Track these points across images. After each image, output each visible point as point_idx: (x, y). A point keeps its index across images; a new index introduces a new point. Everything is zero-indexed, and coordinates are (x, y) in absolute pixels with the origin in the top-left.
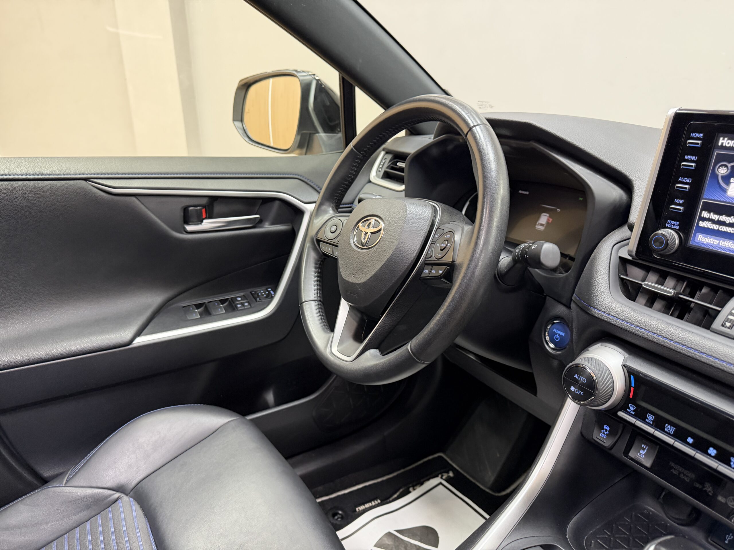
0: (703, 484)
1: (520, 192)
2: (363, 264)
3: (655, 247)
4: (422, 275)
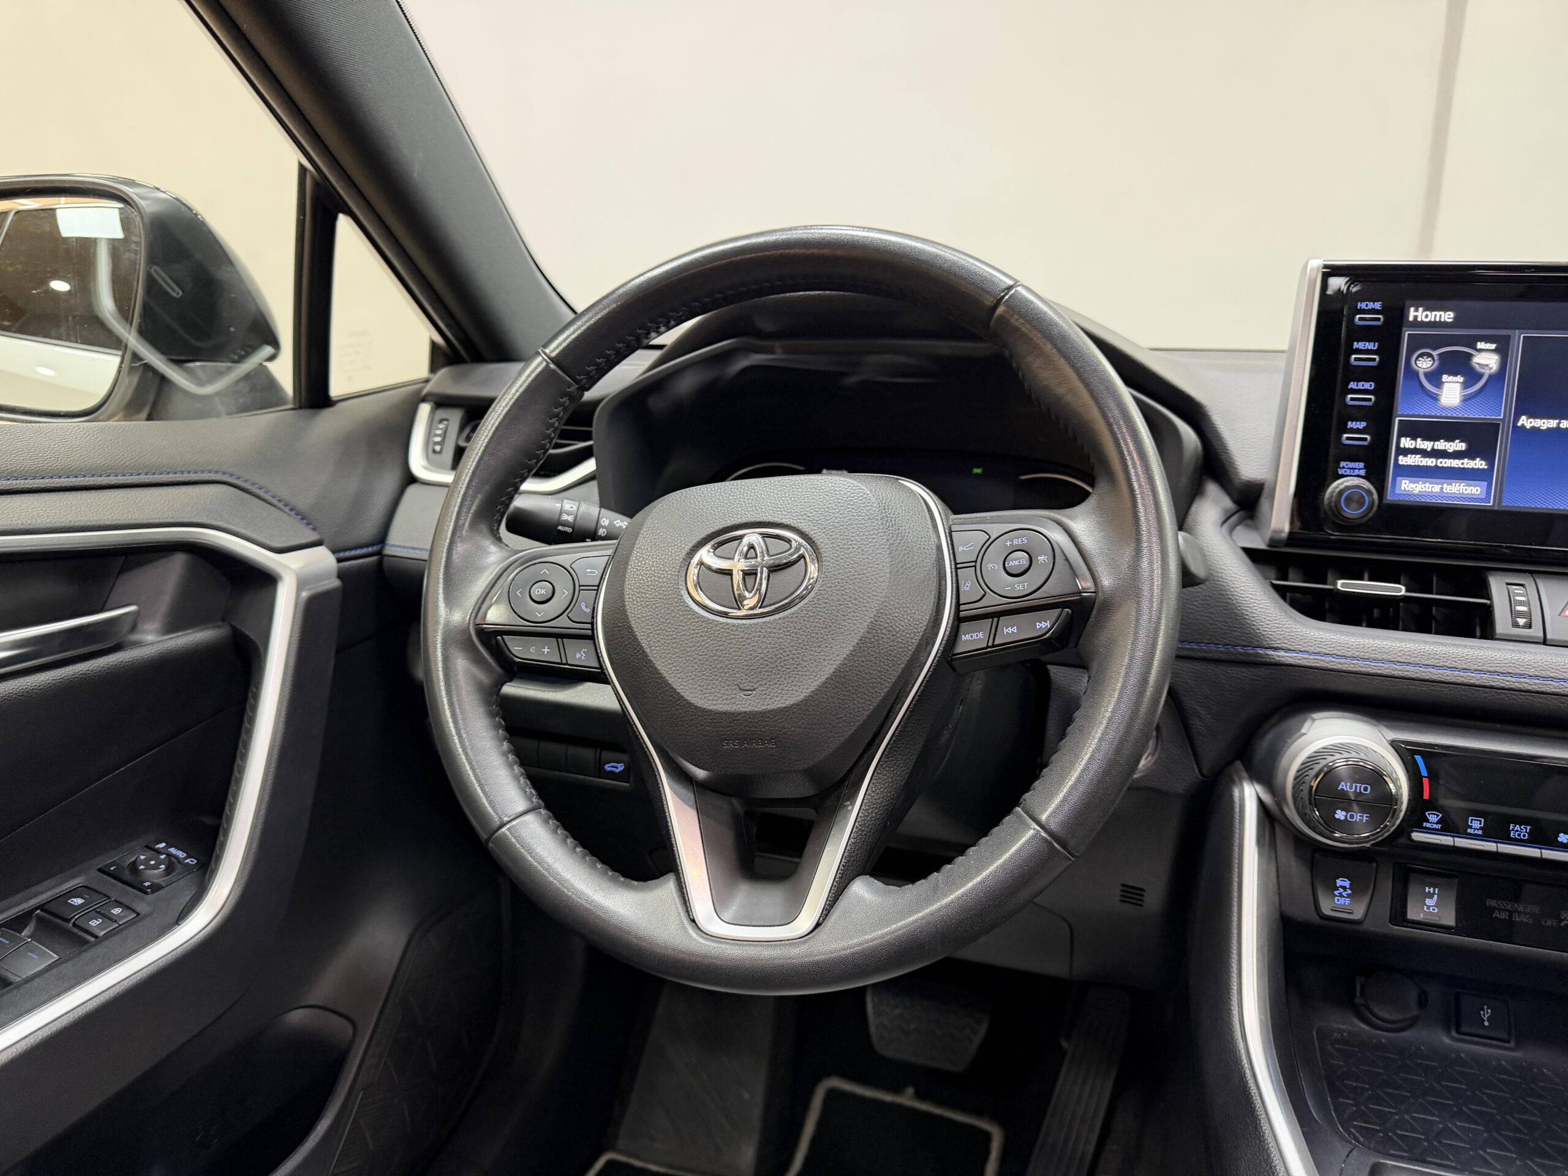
0: (1556, 916)
2: (776, 655)
3: (1351, 512)
4: (960, 648)
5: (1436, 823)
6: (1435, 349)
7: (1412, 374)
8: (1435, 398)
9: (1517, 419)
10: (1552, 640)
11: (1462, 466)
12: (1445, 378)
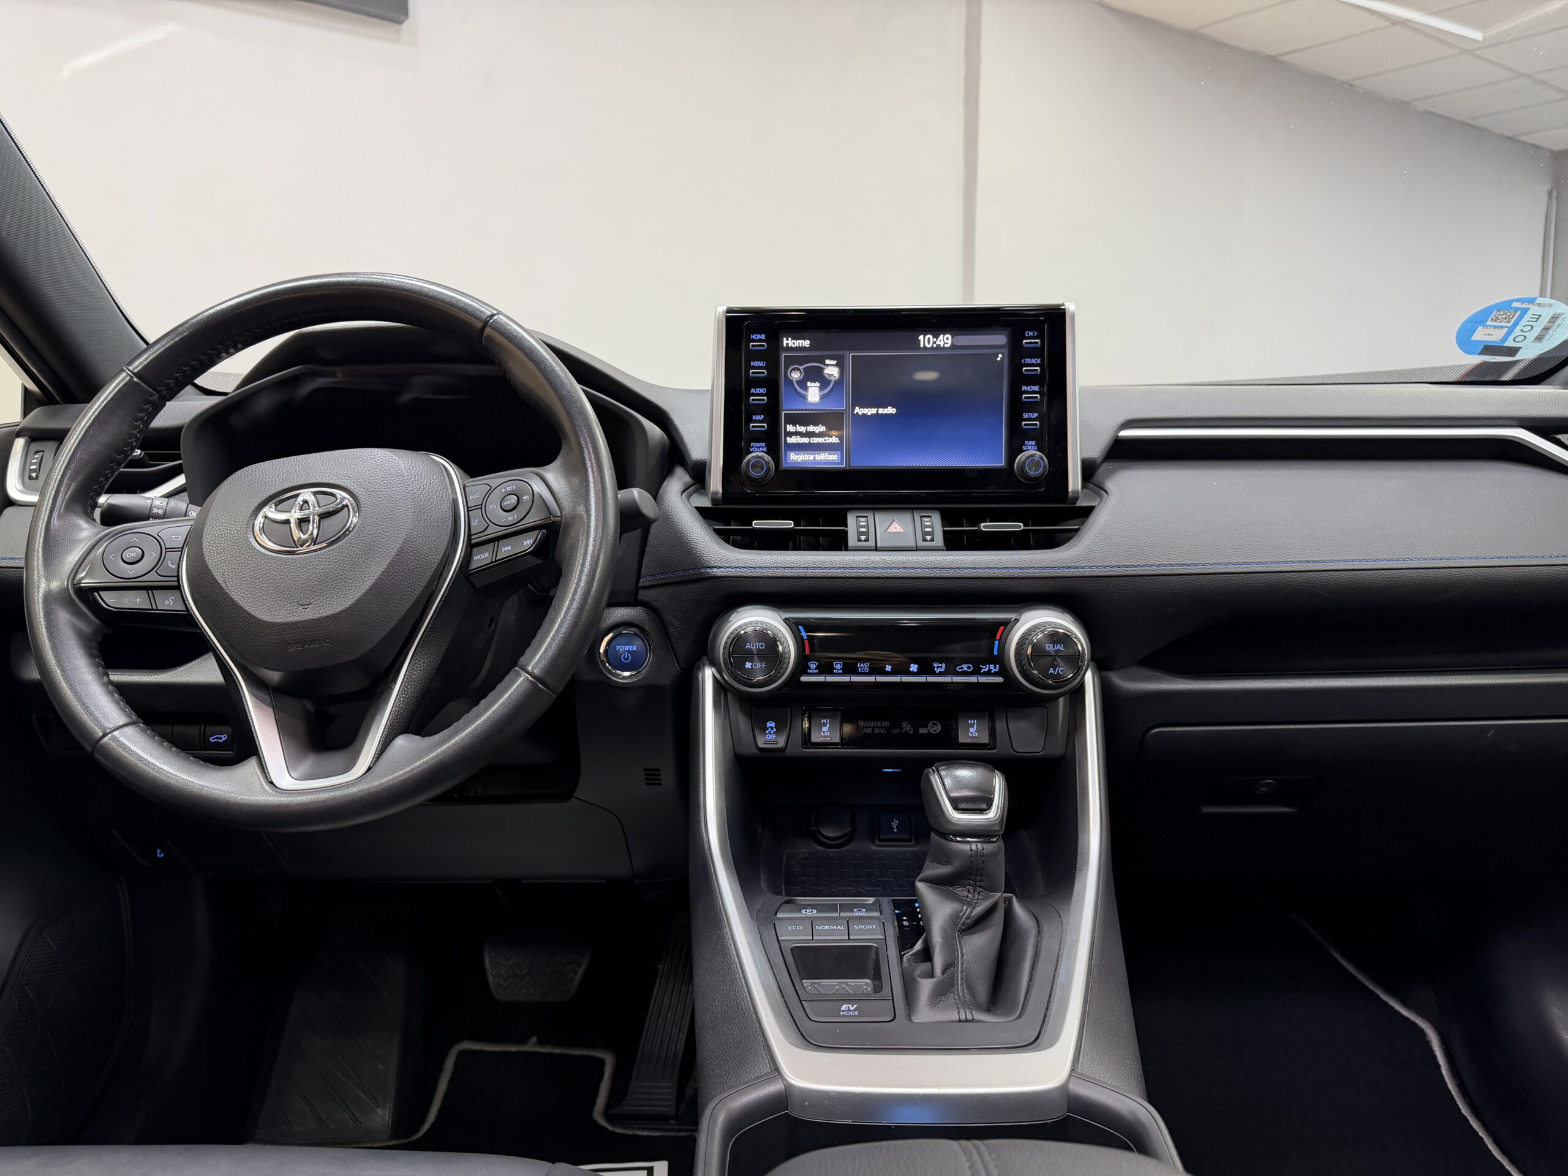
0: (899, 726)
2: (327, 577)
3: (753, 473)
4: (472, 565)
5: (815, 669)
6: (801, 365)
7: (789, 382)
8: (804, 397)
9: (853, 410)
10: (880, 547)
11: (824, 442)
12: (809, 384)
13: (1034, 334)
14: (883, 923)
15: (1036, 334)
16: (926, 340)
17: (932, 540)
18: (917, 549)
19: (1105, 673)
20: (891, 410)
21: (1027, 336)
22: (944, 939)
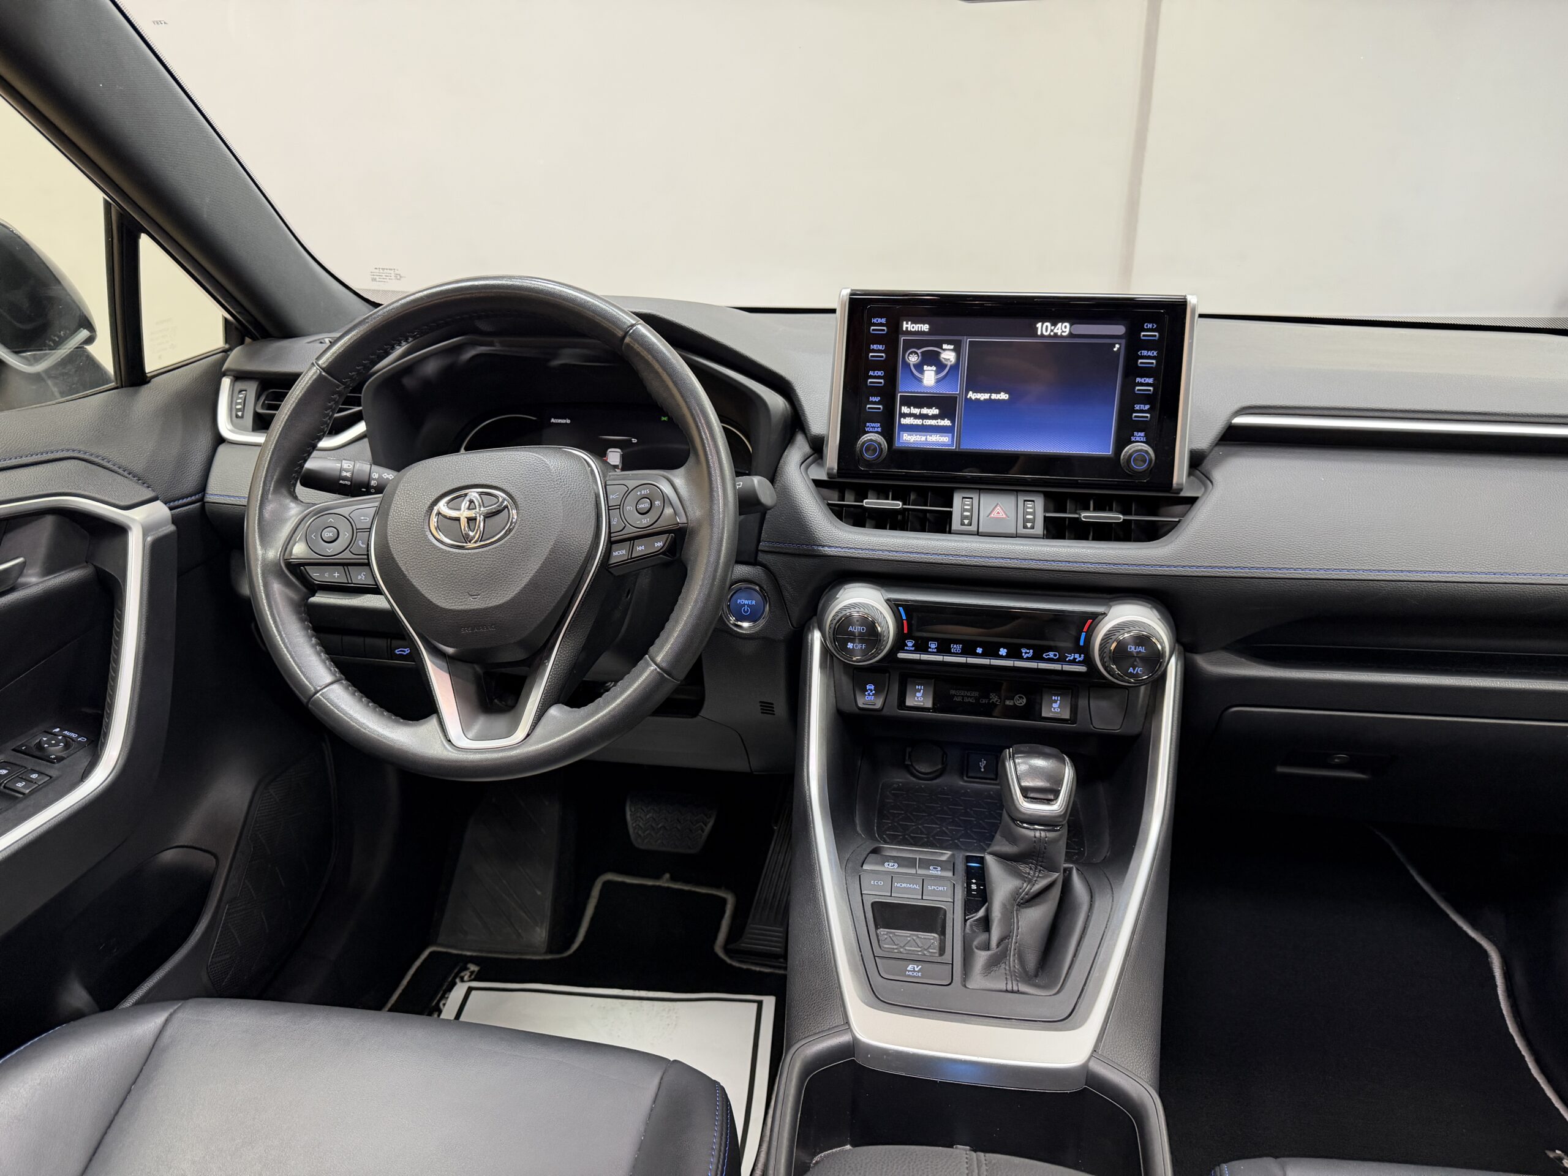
0: (988, 697)
1: (553, 420)
2: (492, 572)
3: (868, 456)
4: (612, 561)
5: (912, 647)
6: (919, 349)
7: (906, 365)
8: (920, 380)
9: (967, 393)
10: (982, 532)
11: (937, 424)
12: (925, 367)
13: (1153, 326)
14: (954, 884)
15: (1155, 326)
16: (1044, 328)
17: (1032, 527)
18: (1016, 536)
19: (1189, 655)
20: (1003, 396)
21: (1145, 327)
22: (1002, 914)
